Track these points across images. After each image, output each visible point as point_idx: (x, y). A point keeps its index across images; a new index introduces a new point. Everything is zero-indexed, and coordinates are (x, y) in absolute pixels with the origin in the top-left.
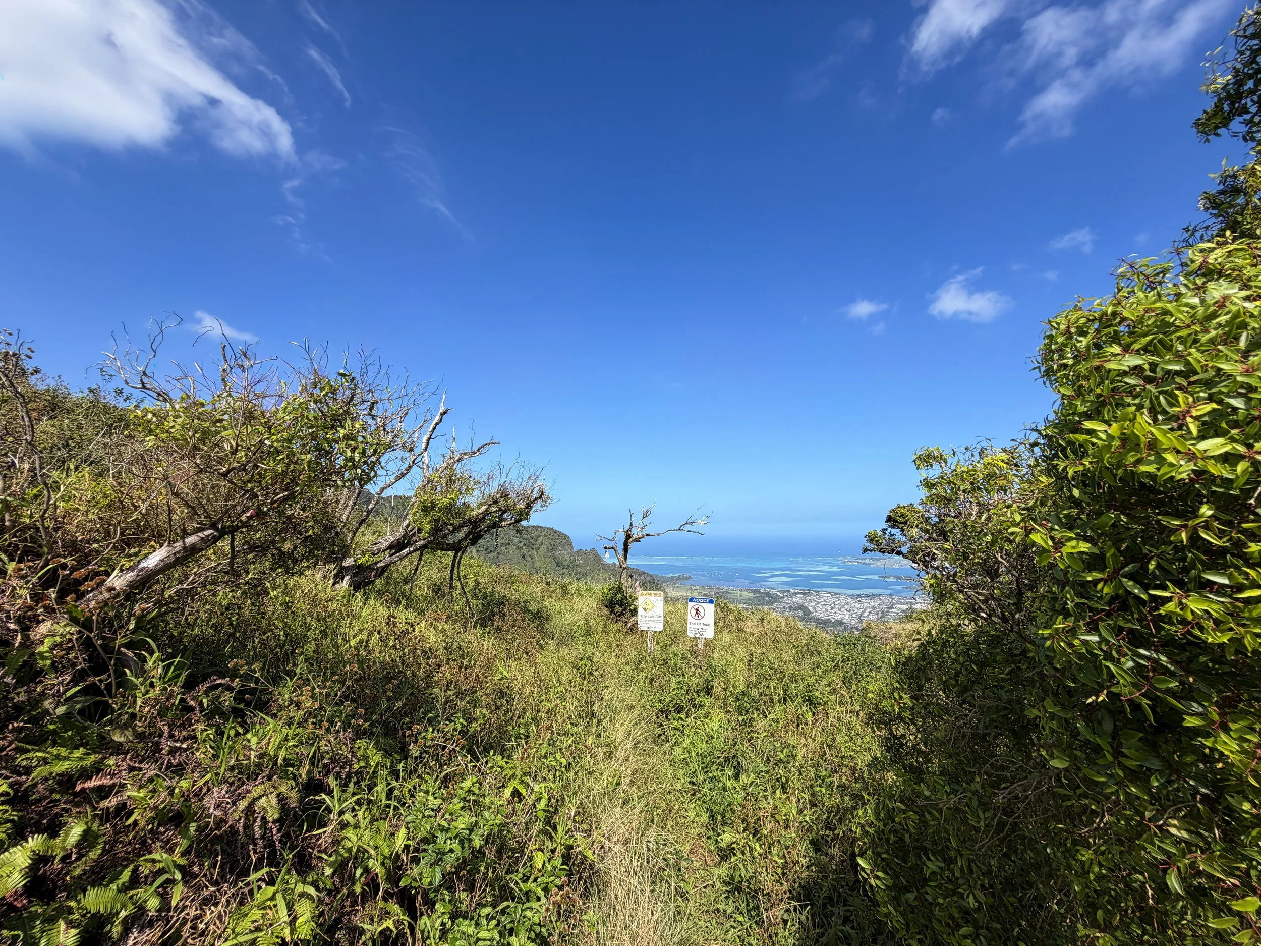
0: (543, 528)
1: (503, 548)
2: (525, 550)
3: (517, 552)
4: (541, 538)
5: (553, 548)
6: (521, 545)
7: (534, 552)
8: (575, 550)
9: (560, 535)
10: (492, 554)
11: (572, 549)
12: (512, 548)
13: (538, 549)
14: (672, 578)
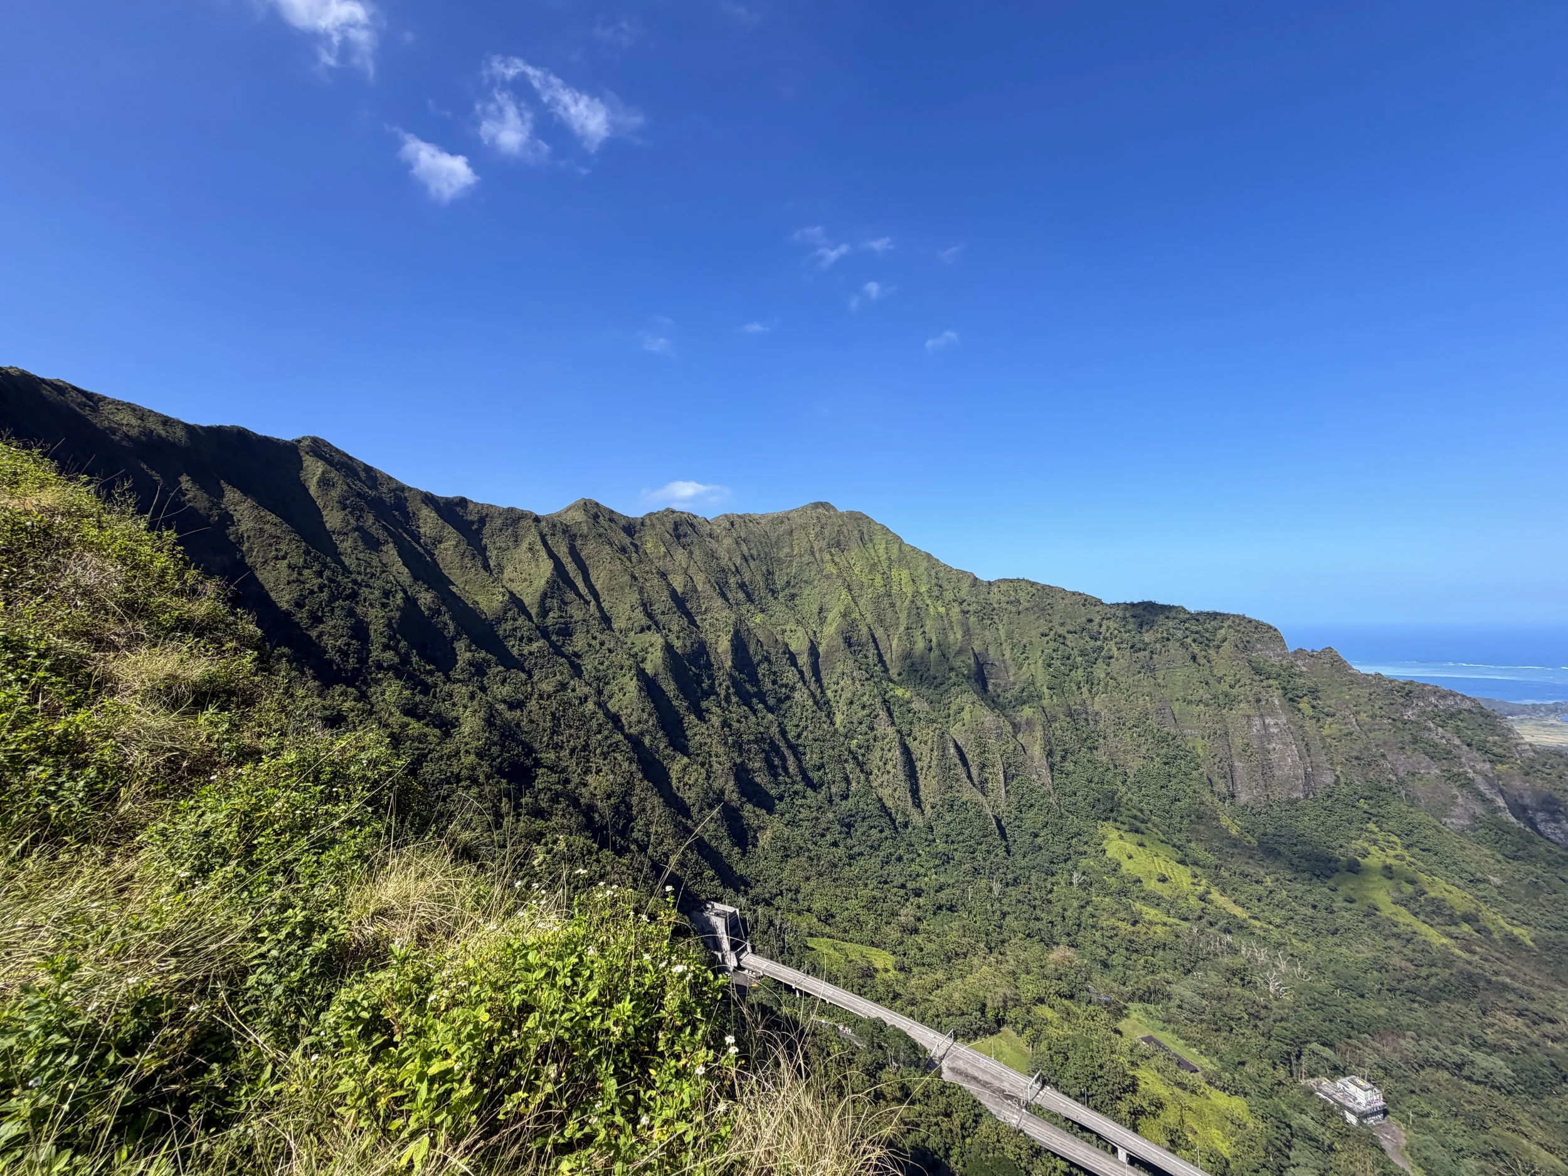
0: (1224, 617)
1: (1158, 646)
2: (1196, 649)
3: (1182, 651)
4: (1223, 631)
5: (1246, 646)
6: (1189, 640)
7: (1212, 652)
8: (1290, 650)
9: (1258, 626)
10: (1142, 654)
11: (1284, 647)
12: (1173, 645)
13: (1219, 647)
14: (1535, 708)
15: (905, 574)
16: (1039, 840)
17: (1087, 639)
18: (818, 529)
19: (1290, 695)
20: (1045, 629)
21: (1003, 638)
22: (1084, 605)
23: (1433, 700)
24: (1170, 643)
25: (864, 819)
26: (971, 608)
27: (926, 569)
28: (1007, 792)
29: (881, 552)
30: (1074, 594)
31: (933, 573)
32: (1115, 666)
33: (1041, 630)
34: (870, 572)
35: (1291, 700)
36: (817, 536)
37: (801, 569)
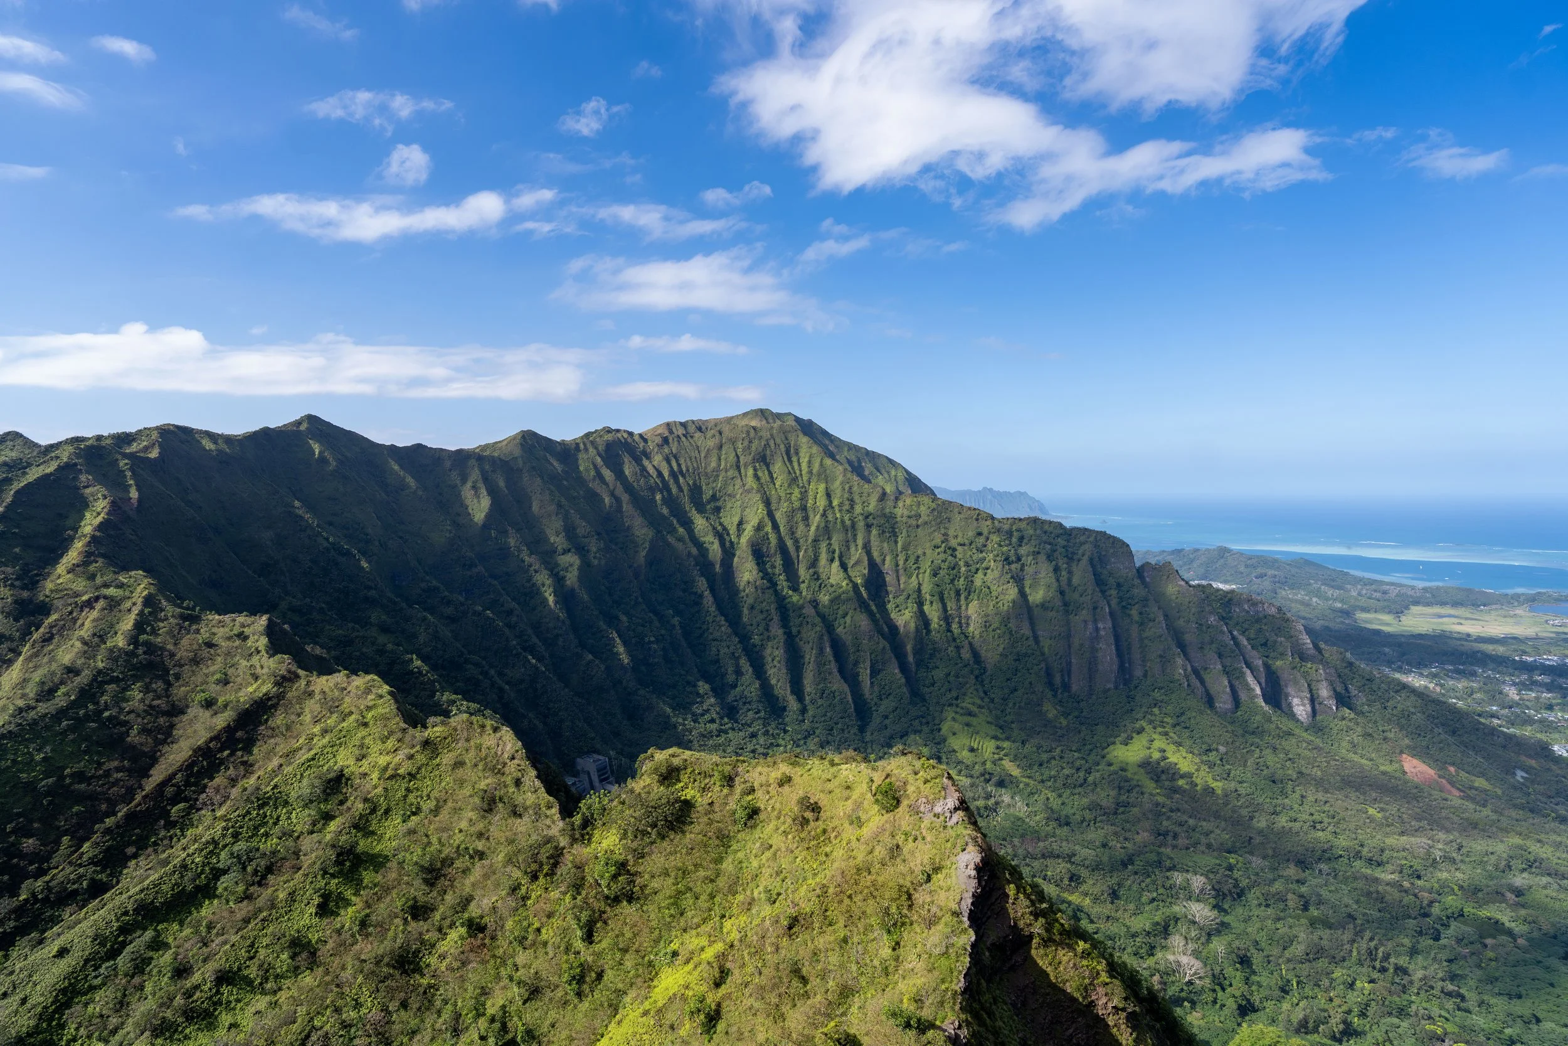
2: (1060, 562)
3: (1047, 564)
4: (1086, 546)
5: (1101, 560)
10: (1014, 565)
13: (1079, 560)
15: (822, 487)
16: (887, 722)
17: (974, 551)
18: (746, 443)
19: (1124, 604)
20: (938, 541)
21: (899, 549)
22: (977, 520)
23: (1246, 607)
24: (1039, 556)
25: (745, 703)
26: (875, 522)
27: (842, 483)
28: (872, 683)
29: (804, 466)
30: (969, 508)
31: (847, 487)
32: (990, 575)
33: (933, 543)
34: (789, 485)
35: (1124, 607)
36: (744, 450)
37: (725, 484)
